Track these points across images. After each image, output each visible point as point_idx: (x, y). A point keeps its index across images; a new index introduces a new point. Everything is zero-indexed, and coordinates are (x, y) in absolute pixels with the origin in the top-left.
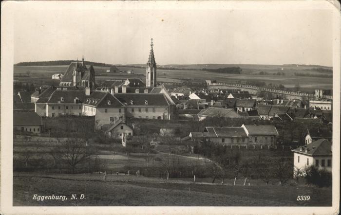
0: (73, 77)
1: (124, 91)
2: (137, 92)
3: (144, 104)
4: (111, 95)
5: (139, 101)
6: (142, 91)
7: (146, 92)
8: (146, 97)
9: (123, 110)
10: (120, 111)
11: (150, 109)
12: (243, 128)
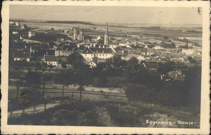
0: (74, 34)
1: (94, 46)
2: (100, 47)
3: (103, 53)
4: (88, 49)
5: (100, 51)
6: (102, 46)
7: (104, 47)
8: (104, 49)
9: (93, 55)
10: (92, 55)
11: (105, 55)
12: (143, 64)
